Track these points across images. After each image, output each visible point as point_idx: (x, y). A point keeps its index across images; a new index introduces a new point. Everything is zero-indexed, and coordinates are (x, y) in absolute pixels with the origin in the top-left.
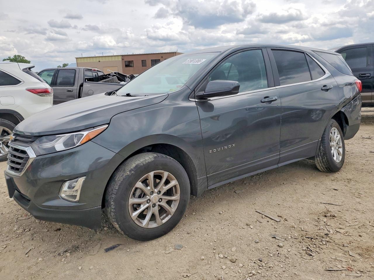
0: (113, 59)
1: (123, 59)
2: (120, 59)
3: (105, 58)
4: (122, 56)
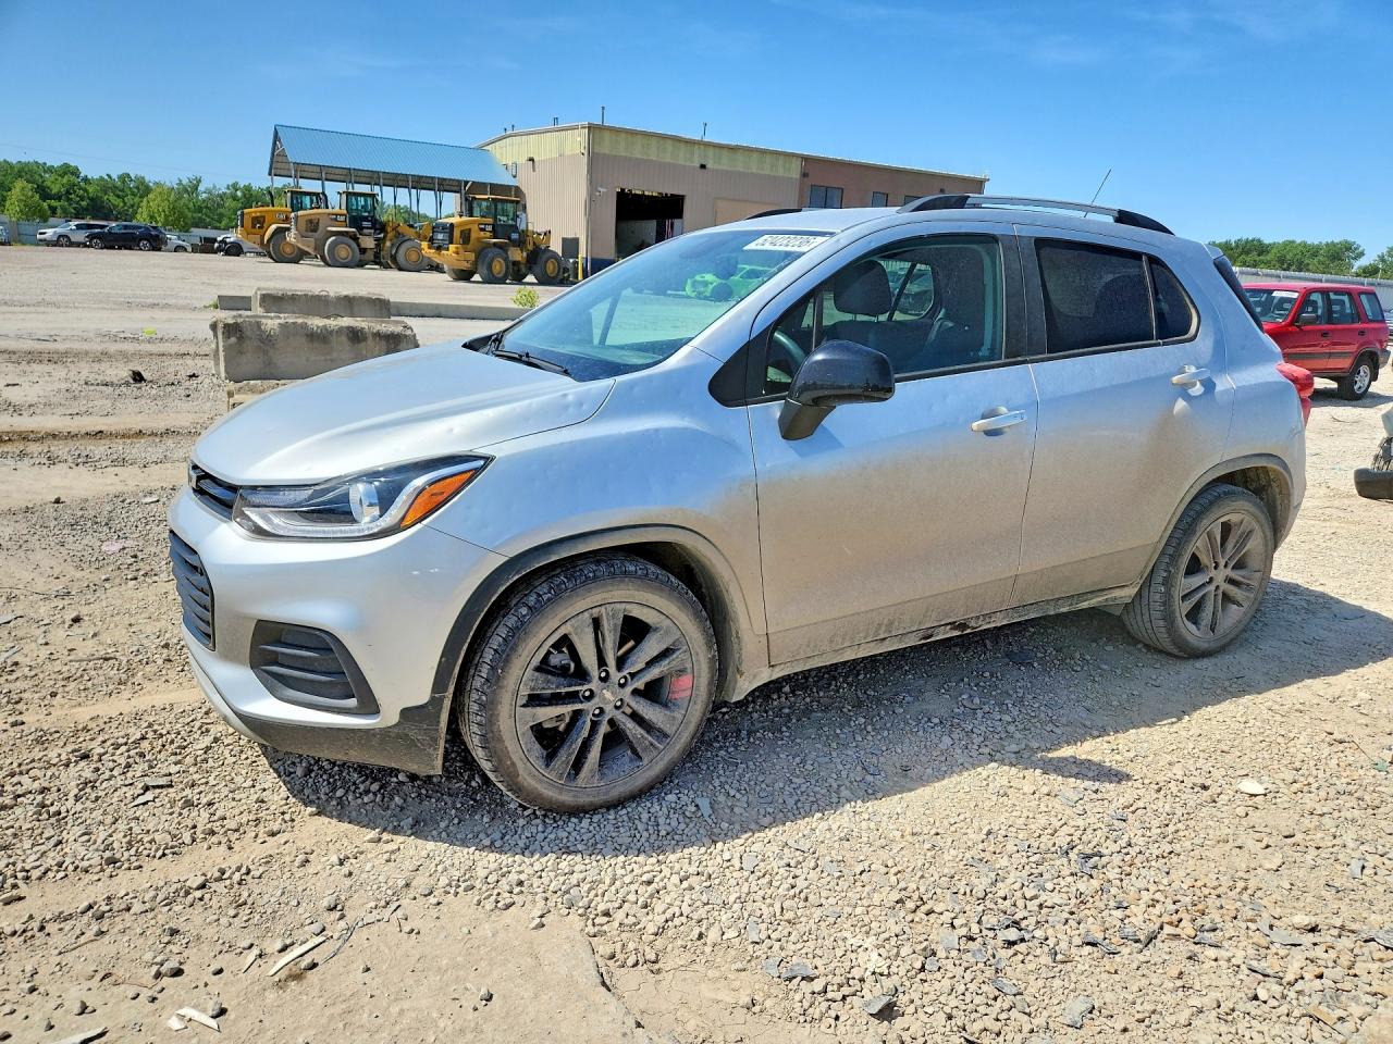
1: (805, 175)
2: (795, 171)
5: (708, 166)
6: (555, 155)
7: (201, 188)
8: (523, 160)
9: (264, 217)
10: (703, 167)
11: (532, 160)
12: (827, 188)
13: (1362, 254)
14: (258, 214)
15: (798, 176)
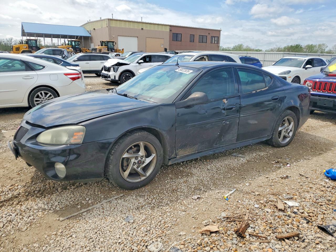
0: (160, 28)
1: (171, 31)
2: (168, 29)
3: (150, 25)
4: (171, 26)
5: (144, 28)
6: (100, 27)
7: (13, 40)
8: (92, 29)
9: (19, 47)
10: (142, 29)
11: (94, 29)
12: (177, 34)
13: (327, 47)
14: (17, 47)
15: (169, 31)
